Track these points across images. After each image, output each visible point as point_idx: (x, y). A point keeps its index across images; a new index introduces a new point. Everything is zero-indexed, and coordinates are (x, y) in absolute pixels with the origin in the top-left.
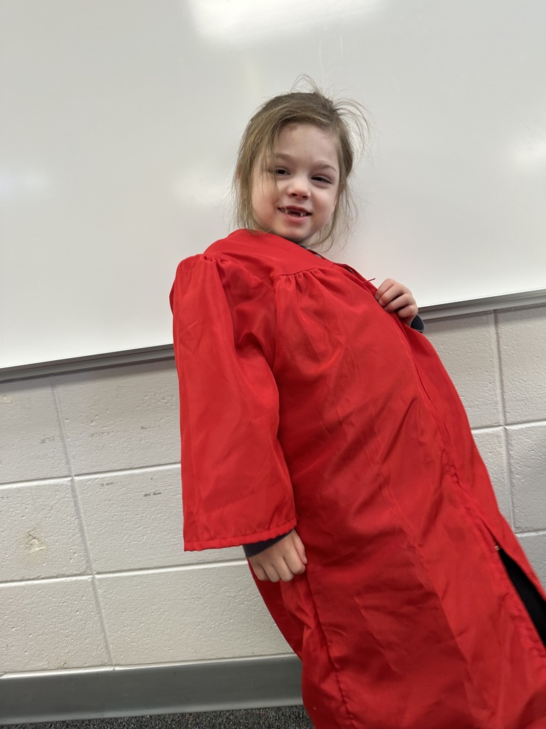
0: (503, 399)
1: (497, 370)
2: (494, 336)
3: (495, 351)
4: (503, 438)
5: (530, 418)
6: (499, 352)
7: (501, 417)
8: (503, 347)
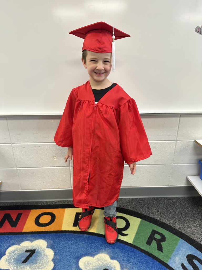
0: (177, 135)
1: (177, 128)
2: (179, 120)
3: (178, 123)
4: (175, 143)
5: (182, 139)
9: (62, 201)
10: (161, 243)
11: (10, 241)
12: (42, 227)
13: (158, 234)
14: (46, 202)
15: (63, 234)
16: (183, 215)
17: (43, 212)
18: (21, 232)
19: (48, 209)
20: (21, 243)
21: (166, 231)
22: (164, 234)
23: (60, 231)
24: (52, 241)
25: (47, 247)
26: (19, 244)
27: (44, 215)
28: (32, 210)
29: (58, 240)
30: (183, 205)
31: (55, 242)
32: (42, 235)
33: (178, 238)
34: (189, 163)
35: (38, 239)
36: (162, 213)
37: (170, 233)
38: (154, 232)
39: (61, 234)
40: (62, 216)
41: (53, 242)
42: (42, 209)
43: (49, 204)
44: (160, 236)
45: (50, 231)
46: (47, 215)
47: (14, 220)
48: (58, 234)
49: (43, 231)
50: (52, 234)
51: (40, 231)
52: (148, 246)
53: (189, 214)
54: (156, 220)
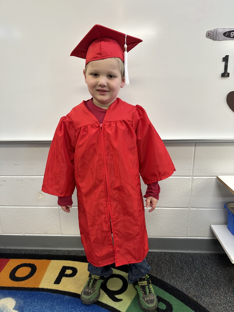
0: (193, 169)
1: (193, 160)
2: (194, 150)
3: (193, 154)
4: (191, 180)
5: (200, 175)
6: (194, 154)
7: (192, 174)
8: (196, 153)
9: (50, 250)
12: (16, 282)
13: (163, 303)
14: (31, 250)
15: (38, 292)
16: (203, 278)
17: (23, 263)
19: (30, 259)
21: (175, 299)
22: (171, 303)
23: (36, 288)
24: (22, 301)
25: (14, 309)
27: (24, 267)
28: (11, 259)
29: (31, 300)
30: (206, 264)
31: (26, 302)
32: (13, 291)
33: (191, 310)
34: (212, 207)
35: (6, 297)
36: (175, 274)
37: (181, 302)
39: (36, 292)
40: (45, 269)
41: (24, 302)
42: (23, 259)
43: (34, 253)
44: (165, 306)
45: (24, 287)
46: (27, 266)
48: (33, 292)
49: (16, 287)
50: (26, 292)
51: (12, 286)
53: (212, 277)
54: (165, 282)
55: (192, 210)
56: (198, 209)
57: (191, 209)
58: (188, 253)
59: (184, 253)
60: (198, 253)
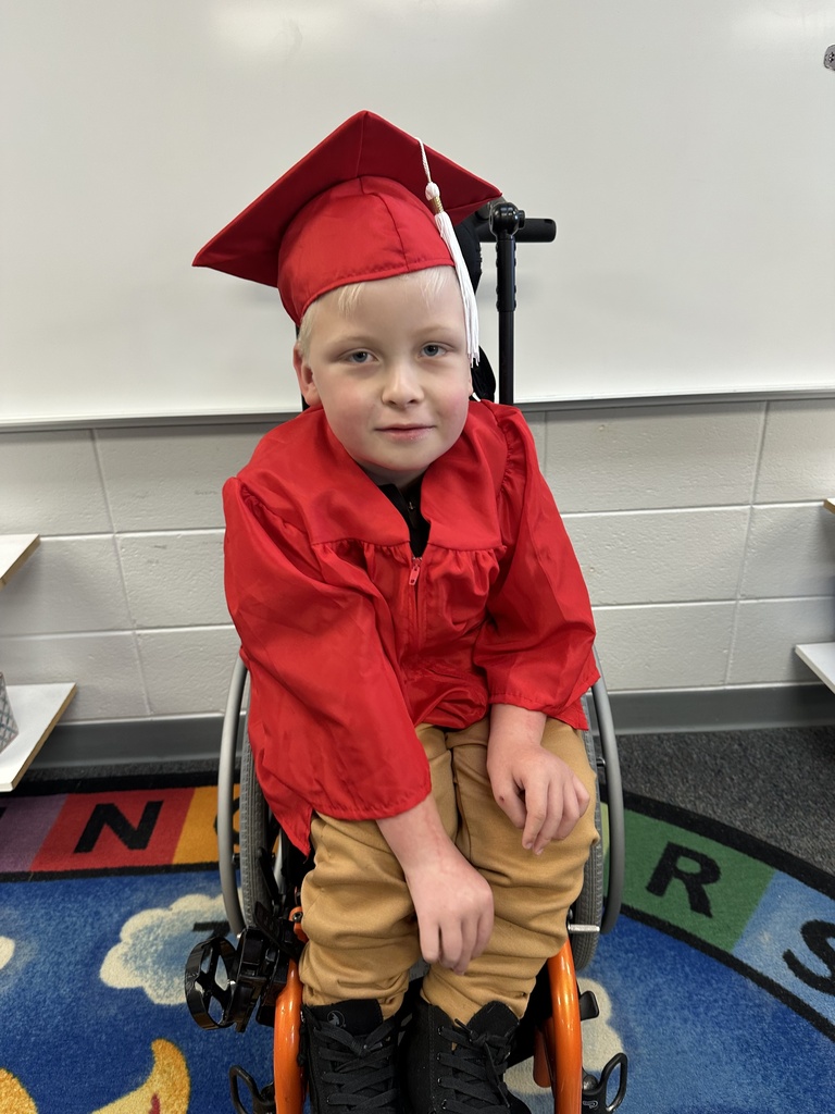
0: (757, 481)
1: (757, 454)
2: (762, 422)
3: (760, 437)
4: (748, 516)
5: (775, 500)
6: (764, 437)
7: (751, 497)
8: (768, 434)
10: (705, 887)
11: (131, 895)
13: (691, 858)
16: (783, 791)
18: (166, 863)
20: (173, 901)
22: (712, 855)
26: (166, 905)
28: (195, 789)
30: (782, 757)
33: (769, 868)
34: (802, 593)
36: (703, 788)
38: (673, 852)
44: (697, 864)
47: (135, 824)
52: (656, 900)
54: (681, 809)
55: (743, 605)
56: (761, 601)
57: (741, 602)
58: (724, 732)
59: (714, 734)
60: (755, 731)
